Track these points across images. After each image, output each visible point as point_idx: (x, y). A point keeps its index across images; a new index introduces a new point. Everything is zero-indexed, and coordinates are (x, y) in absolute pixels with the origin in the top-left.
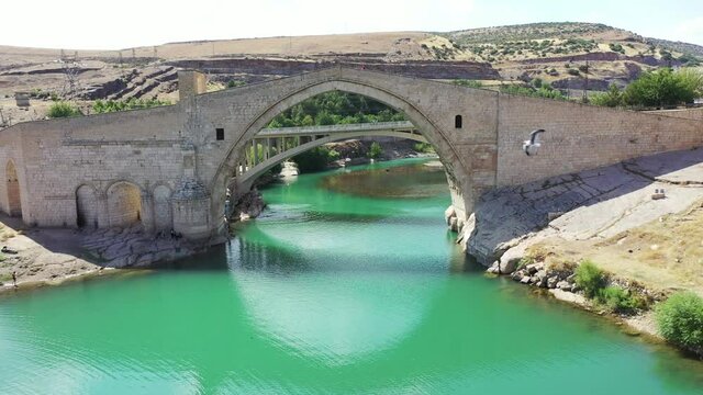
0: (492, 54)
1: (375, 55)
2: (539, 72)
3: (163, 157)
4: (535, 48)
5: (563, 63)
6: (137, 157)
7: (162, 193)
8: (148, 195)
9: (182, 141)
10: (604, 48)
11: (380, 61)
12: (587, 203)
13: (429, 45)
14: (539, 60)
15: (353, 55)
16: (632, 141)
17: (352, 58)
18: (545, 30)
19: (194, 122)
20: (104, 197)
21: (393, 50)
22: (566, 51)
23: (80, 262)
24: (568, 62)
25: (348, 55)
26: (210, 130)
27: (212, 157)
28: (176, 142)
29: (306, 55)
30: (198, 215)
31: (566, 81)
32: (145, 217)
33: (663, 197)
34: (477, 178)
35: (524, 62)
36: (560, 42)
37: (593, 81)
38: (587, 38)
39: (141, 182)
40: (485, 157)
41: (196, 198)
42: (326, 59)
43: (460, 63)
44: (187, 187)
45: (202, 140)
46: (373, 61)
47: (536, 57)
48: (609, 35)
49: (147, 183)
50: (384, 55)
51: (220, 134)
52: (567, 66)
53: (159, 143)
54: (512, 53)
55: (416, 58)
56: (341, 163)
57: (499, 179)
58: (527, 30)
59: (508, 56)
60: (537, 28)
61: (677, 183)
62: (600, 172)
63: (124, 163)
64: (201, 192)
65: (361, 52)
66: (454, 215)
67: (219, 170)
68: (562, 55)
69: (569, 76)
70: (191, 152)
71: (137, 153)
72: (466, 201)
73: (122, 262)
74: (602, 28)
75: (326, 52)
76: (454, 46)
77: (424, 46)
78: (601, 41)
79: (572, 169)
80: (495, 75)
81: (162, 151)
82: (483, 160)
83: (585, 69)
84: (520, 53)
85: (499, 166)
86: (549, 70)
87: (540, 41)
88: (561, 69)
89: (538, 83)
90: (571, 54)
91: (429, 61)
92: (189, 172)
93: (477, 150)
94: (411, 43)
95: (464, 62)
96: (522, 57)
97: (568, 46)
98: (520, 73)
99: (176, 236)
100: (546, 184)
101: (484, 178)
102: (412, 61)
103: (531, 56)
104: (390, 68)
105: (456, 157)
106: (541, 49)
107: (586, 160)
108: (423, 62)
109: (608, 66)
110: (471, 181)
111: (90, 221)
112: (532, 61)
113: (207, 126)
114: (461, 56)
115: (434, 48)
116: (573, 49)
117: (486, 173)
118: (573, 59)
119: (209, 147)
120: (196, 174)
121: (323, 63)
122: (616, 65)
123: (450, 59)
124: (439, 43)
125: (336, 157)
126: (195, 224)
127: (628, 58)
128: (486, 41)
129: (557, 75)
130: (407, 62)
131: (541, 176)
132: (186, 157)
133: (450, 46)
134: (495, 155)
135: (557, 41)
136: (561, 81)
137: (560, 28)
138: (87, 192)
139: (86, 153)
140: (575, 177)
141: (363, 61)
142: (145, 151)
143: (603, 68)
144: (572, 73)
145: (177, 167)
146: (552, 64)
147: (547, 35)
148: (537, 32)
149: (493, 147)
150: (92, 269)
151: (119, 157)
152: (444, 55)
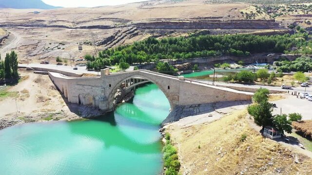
1: (218, 18)
2: (302, 22)
3: (97, 90)
4: (304, 9)
6: (92, 89)
7: (97, 98)
8: (94, 99)
11: (219, 21)
12: (192, 115)
13: (244, 12)
14: (304, 16)
15: (210, 18)
16: (217, 97)
17: (207, 19)
19: (104, 82)
20: (85, 98)
21: (226, 15)
23: (76, 115)
27: (108, 91)
28: (100, 86)
29: (187, 19)
30: (104, 105)
32: (93, 104)
33: (212, 116)
34: (174, 102)
39: (92, 95)
40: (176, 97)
41: (104, 101)
42: (195, 20)
43: (257, 21)
44: (102, 98)
45: (106, 87)
46: (216, 21)
47: (303, 13)
49: (94, 95)
50: (222, 17)
51: (110, 86)
53: (96, 86)
55: (236, 18)
56: (179, 73)
57: (180, 103)
59: (290, 12)
61: (218, 112)
62: (206, 105)
63: (89, 91)
64: (105, 99)
65: (211, 16)
67: (110, 94)
70: (103, 89)
73: (84, 116)
75: (197, 17)
77: (242, 13)
79: (199, 103)
81: (97, 88)
84: (296, 11)
85: (179, 100)
86: (307, 21)
89: (298, 28)
91: (242, 20)
92: (103, 94)
93: (174, 95)
94: (236, 10)
95: (259, 20)
96: (296, 13)
98: (293, 22)
99: (99, 110)
100: (191, 107)
102: (234, 20)
103: (301, 13)
104: (223, 24)
107: (204, 101)
108: (239, 20)
111: (82, 103)
112: (300, 16)
113: (107, 83)
114: (259, 17)
115: (246, 13)
119: (108, 88)
121: (193, 22)
123: (252, 18)
125: (177, 71)
129: (310, 24)
130: (231, 21)
131: (190, 104)
132: (102, 91)
133: (255, 12)
138: (81, 96)
139: (81, 87)
140: (199, 105)
141: (212, 21)
142: (94, 88)
145: (100, 92)
146: (310, 18)
149: (178, 95)
150: (78, 117)
151: (88, 89)
152: (250, 17)
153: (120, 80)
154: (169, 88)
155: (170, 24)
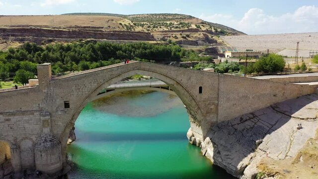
0: (148, 27)
1: (99, 28)
2: (170, 37)
3: (27, 122)
4: (167, 26)
5: (179, 33)
6: (8, 123)
7: (27, 145)
9: (41, 110)
10: (194, 26)
11: (101, 31)
12: (269, 132)
13: (123, 23)
14: (169, 31)
15: (87, 27)
16: (274, 96)
17: (87, 29)
18: (169, 17)
21: (106, 26)
22: (180, 28)
24: (181, 33)
25: (85, 27)
26: (60, 102)
27: (62, 119)
28: (36, 111)
29: (63, 27)
30: (54, 158)
31: (181, 41)
32: (15, 162)
33: (301, 128)
34: (208, 118)
35: (162, 32)
36: (177, 23)
37: (192, 41)
38: (186, 22)
39: (11, 139)
40: (212, 107)
41: (53, 146)
42: (74, 29)
43: (138, 32)
44: (46, 141)
45: (54, 109)
46: (97, 31)
47: (167, 30)
48: (194, 20)
49: (16, 139)
50: (102, 28)
51: (67, 105)
52: (181, 34)
53: (24, 113)
54: (157, 27)
55: (117, 29)
57: (219, 118)
58: (161, 16)
59: (155, 29)
60: (165, 16)
61: (303, 119)
62: (264, 112)
64: (55, 142)
65: (91, 26)
66: (193, 136)
67: (67, 126)
68: (178, 29)
69: (182, 39)
70: (48, 117)
71: (7, 120)
72: (203, 130)
74: (191, 17)
75: (73, 25)
76: (134, 24)
77: (121, 24)
78: (192, 23)
79: (250, 110)
80: (152, 38)
81: (26, 118)
82: (211, 109)
83: (188, 36)
84: (161, 28)
85: (219, 112)
86: (174, 36)
87: (168, 22)
88: (179, 36)
89: (170, 42)
90: (182, 29)
91: (124, 32)
92: (47, 130)
93: (209, 104)
94: (114, 22)
95: (139, 32)
96: (161, 30)
97: (180, 26)
98: (161, 37)
100: (242, 120)
101: (212, 118)
102: (116, 31)
103: (165, 29)
104: (106, 34)
105: (199, 108)
106: (169, 26)
107: (256, 106)
108: (121, 32)
109: (196, 35)
110: (206, 120)
112: (166, 31)
113: (58, 100)
114: (138, 29)
115: (125, 25)
116: (182, 27)
117: (213, 115)
118: (183, 31)
119: (60, 113)
120: (51, 131)
121: (73, 31)
122: (200, 34)
123: (133, 30)
124: (127, 22)
126: (52, 164)
127: (203, 31)
128: (144, 21)
129: (177, 38)
130: (114, 31)
131: (237, 115)
132: (44, 121)
133: (132, 24)
134: (217, 106)
135: (176, 23)
136: (179, 41)
137: (175, 16)
140: (254, 114)
141: (93, 30)
142: (14, 119)
143: (195, 36)
144: (183, 37)
145: (37, 127)
146: (175, 33)
147: (169, 20)
148: (165, 18)
149: (216, 102)
152: (130, 28)
153: (94, 85)
154: (200, 91)
155: (42, 31)
